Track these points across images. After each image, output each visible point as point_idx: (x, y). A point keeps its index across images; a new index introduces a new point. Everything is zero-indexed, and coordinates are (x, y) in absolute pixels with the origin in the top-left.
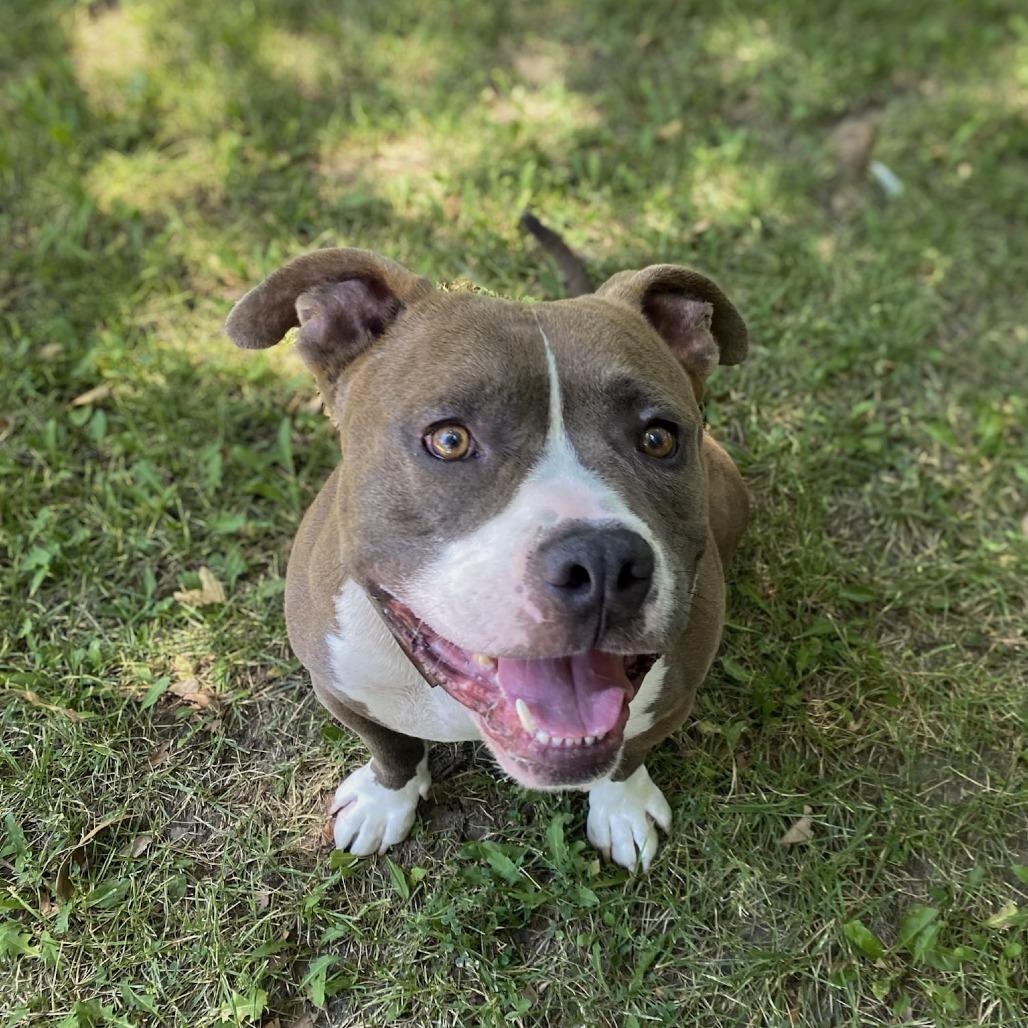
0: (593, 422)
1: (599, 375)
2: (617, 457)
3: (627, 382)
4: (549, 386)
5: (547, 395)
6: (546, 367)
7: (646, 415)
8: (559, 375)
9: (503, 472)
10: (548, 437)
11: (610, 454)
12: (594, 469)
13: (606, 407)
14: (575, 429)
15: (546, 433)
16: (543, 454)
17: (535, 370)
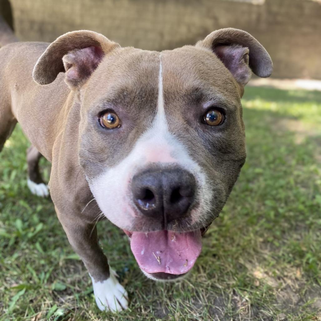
0: (178, 110)
1: (183, 87)
2: (188, 127)
3: (197, 89)
4: (157, 94)
5: (157, 98)
6: (157, 84)
7: (206, 105)
8: (163, 87)
9: (131, 135)
10: (155, 118)
11: (185, 126)
12: (174, 134)
13: (184, 102)
14: (170, 113)
15: (154, 116)
16: (150, 126)
17: (151, 86)
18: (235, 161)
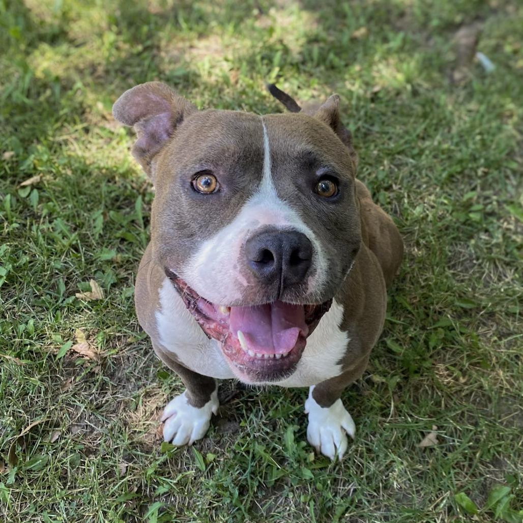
0: (288, 175)
1: (294, 149)
2: (300, 194)
4: (263, 154)
5: (263, 159)
6: (263, 144)
7: (319, 172)
8: (270, 148)
9: (233, 200)
10: (261, 183)
11: (296, 193)
12: (285, 200)
13: (296, 166)
14: (278, 178)
15: (260, 180)
16: (257, 191)
17: (256, 145)
18: (348, 242)
